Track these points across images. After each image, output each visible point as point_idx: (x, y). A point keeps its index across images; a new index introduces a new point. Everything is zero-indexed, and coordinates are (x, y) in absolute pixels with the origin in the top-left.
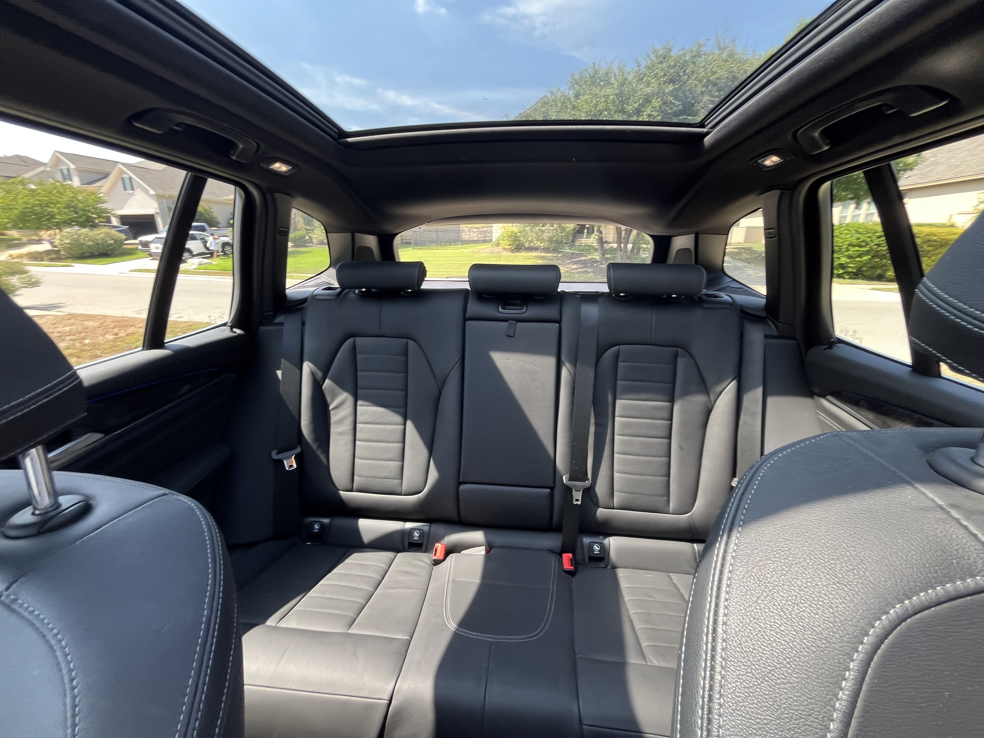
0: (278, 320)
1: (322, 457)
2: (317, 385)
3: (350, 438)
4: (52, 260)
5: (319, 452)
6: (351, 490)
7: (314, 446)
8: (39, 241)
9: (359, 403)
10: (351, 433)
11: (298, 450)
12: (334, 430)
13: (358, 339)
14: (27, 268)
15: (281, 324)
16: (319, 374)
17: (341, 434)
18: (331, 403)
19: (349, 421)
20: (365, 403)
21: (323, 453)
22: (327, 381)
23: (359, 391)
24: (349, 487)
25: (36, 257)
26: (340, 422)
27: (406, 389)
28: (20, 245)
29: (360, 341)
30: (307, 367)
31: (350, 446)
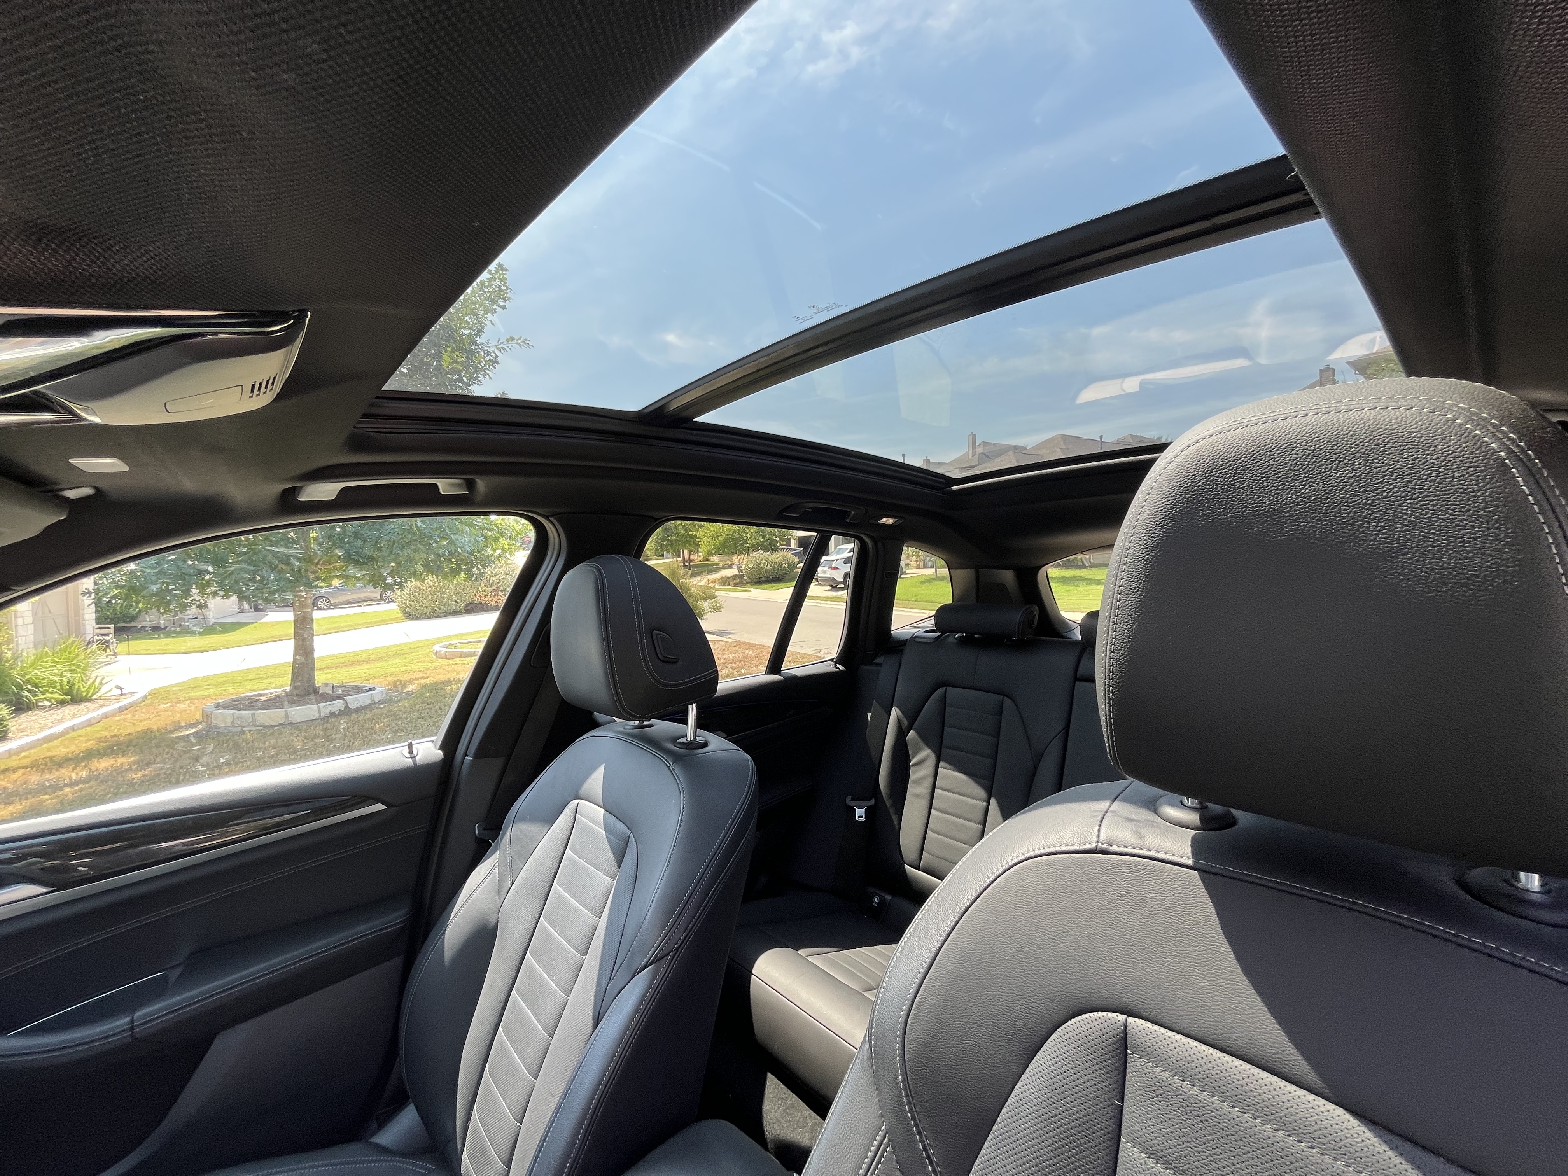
0: (879, 660)
1: (895, 818)
2: (901, 734)
3: (925, 803)
4: (736, 585)
5: (891, 811)
6: (917, 868)
7: (888, 803)
8: (730, 566)
9: (941, 764)
10: (928, 797)
11: (872, 802)
12: (912, 790)
13: (948, 688)
14: (717, 593)
15: (880, 665)
16: (905, 723)
17: (918, 796)
18: (913, 758)
19: (928, 783)
20: (948, 766)
21: (896, 813)
22: (912, 731)
23: (944, 751)
24: (916, 863)
25: (725, 581)
26: (919, 781)
27: (995, 758)
28: (718, 570)
29: (951, 691)
30: (895, 712)
31: (925, 812)
